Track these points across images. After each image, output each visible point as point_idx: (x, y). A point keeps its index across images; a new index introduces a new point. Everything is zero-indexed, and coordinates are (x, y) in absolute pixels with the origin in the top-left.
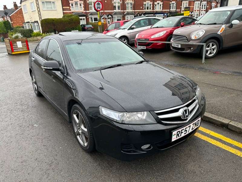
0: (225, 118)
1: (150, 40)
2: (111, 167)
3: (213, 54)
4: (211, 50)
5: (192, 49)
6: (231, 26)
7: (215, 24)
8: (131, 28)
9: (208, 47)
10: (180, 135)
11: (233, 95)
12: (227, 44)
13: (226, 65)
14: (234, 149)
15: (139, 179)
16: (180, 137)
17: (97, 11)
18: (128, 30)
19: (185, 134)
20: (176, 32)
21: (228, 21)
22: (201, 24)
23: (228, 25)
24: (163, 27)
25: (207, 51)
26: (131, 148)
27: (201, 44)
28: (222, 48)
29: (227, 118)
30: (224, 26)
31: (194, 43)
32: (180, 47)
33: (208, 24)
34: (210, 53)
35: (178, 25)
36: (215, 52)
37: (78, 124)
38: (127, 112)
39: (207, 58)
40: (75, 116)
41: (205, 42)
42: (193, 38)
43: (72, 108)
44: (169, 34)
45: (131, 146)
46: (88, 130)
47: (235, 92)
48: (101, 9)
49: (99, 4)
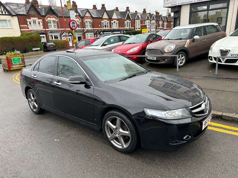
0: (217, 111)
1: (126, 54)
2: (154, 161)
3: (183, 64)
4: (181, 60)
5: (166, 60)
6: (194, 41)
7: (181, 39)
8: (104, 45)
9: (179, 58)
10: (206, 124)
11: (213, 94)
12: (191, 56)
13: (195, 71)
17: (72, 29)
18: (101, 46)
19: (208, 123)
20: (149, 46)
21: (191, 36)
22: (169, 39)
23: (191, 40)
24: (135, 43)
25: (179, 61)
26: (175, 140)
28: (189, 58)
29: (219, 111)
30: (188, 41)
31: (169, 55)
32: (155, 59)
33: (176, 40)
34: (181, 63)
35: (148, 41)
36: (184, 61)
37: (114, 129)
38: (171, 110)
39: (180, 67)
40: (109, 122)
41: (176, 54)
42: (166, 51)
43: (105, 115)
44: (142, 49)
45: (175, 138)
46: (131, 132)
47: (214, 91)
48: (76, 27)
49: (73, 23)
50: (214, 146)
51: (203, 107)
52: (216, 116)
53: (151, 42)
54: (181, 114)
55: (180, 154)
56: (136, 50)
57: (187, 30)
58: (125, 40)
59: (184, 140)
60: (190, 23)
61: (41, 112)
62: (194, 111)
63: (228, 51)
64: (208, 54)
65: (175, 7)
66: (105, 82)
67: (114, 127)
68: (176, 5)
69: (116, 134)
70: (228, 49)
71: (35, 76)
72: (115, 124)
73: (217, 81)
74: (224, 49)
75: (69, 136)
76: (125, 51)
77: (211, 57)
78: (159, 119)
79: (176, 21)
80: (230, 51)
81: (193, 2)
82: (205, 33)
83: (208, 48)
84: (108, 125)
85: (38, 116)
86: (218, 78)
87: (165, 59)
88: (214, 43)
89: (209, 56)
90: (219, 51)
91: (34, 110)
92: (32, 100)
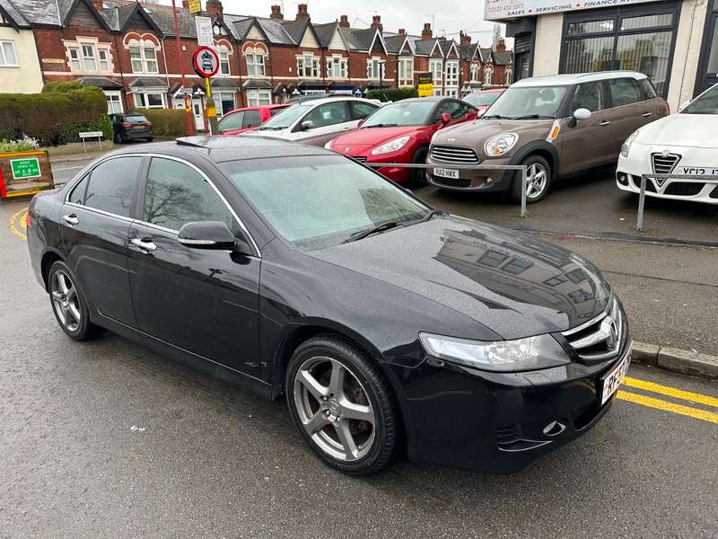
0: (644, 341)
1: (368, 159)
2: (449, 503)
3: (539, 193)
4: (533, 182)
5: (489, 180)
6: (574, 123)
8: (300, 128)
9: (529, 174)
10: (612, 387)
11: (630, 287)
12: (567, 168)
14: (699, 412)
16: (611, 393)
17: (203, 76)
18: (293, 131)
20: (439, 137)
21: (566, 109)
22: (498, 117)
23: (565, 121)
24: (395, 125)
25: (527, 185)
26: (517, 436)
27: (516, 167)
28: (558, 176)
29: (649, 342)
30: (557, 123)
31: (497, 166)
32: (457, 177)
33: (520, 119)
34: (533, 191)
35: (436, 122)
36: (543, 185)
37: (322, 397)
38: (504, 340)
39: (530, 202)
40: (307, 375)
41: (521, 163)
42: (490, 153)
43: (296, 351)
44: (415, 144)
45: (516, 430)
46: (376, 408)
47: (633, 280)
48: (214, 70)
49: (206, 56)
50: (635, 452)
51: (605, 331)
52: (640, 358)
53: (446, 124)
54: (535, 353)
55: (529, 479)
56: (399, 148)
57: (555, 90)
58: (365, 117)
59: (545, 437)
60: (562, 71)
61: (91, 334)
62: (577, 344)
63: (675, 158)
64: (615, 164)
65: (519, 20)
66: (298, 244)
67: (323, 390)
68: (521, 15)
69: (328, 412)
70: (675, 151)
71: (74, 220)
72: (325, 381)
73: (641, 247)
74: (664, 150)
75: (178, 415)
76: (365, 150)
77: (625, 175)
78: (467, 369)
79: (521, 63)
80: (680, 157)
81: (574, 8)
82: (608, 103)
83: (617, 146)
84: (302, 385)
85: (82, 347)
86: (644, 239)
87: (486, 178)
88: (636, 133)
89: (619, 173)
90: (650, 156)
91: (71, 329)
92: (64, 297)
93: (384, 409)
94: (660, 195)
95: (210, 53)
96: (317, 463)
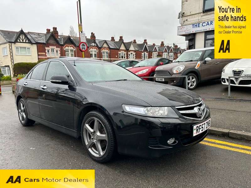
3: (194, 86)
4: (191, 82)
5: (175, 81)
6: (205, 62)
7: (191, 61)
9: (189, 80)
10: (198, 130)
11: (223, 113)
12: (204, 78)
13: (207, 94)
14: (243, 150)
15: (167, 178)
16: (199, 133)
17: (82, 51)
19: (202, 130)
20: (158, 68)
21: (202, 58)
22: (179, 62)
23: (202, 62)
24: (145, 66)
25: (188, 84)
26: (157, 144)
27: (183, 76)
28: (201, 81)
29: (226, 129)
30: (199, 63)
31: (177, 76)
32: (164, 81)
33: (186, 62)
34: (191, 86)
35: (158, 65)
36: (195, 84)
37: (92, 133)
38: (152, 106)
40: (87, 126)
41: (186, 75)
42: (175, 72)
44: (151, 72)
45: (157, 141)
46: (108, 134)
48: (86, 49)
49: (83, 45)
50: (212, 161)
51: (196, 110)
52: (222, 134)
56: (145, 72)
59: (169, 145)
61: (29, 124)
62: (181, 112)
63: (241, 72)
65: (190, 35)
67: (92, 130)
68: (190, 33)
69: (94, 139)
70: (241, 69)
71: (26, 84)
73: (229, 102)
74: (237, 69)
77: (224, 79)
80: (243, 71)
81: (208, 30)
83: (220, 71)
85: (25, 127)
88: (227, 65)
89: (222, 78)
90: (232, 72)
91: (23, 122)
92: (22, 111)
93: (110, 134)
94: (237, 85)
95: (84, 44)
96: (90, 159)
